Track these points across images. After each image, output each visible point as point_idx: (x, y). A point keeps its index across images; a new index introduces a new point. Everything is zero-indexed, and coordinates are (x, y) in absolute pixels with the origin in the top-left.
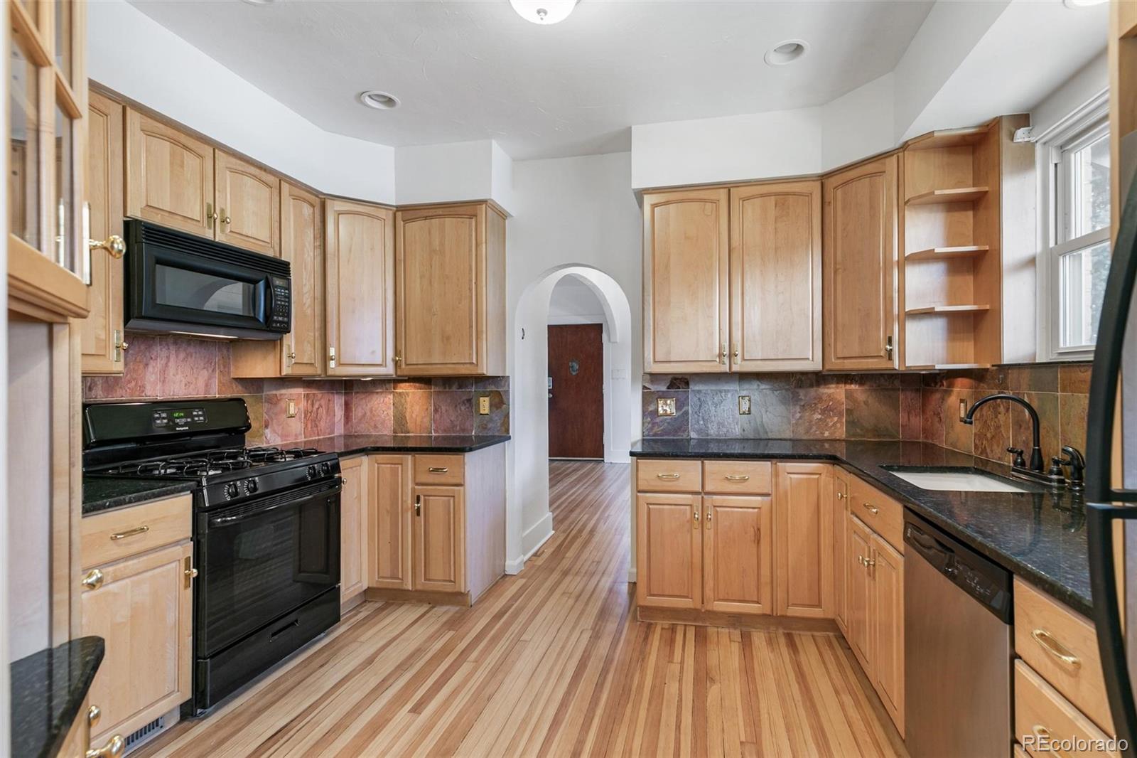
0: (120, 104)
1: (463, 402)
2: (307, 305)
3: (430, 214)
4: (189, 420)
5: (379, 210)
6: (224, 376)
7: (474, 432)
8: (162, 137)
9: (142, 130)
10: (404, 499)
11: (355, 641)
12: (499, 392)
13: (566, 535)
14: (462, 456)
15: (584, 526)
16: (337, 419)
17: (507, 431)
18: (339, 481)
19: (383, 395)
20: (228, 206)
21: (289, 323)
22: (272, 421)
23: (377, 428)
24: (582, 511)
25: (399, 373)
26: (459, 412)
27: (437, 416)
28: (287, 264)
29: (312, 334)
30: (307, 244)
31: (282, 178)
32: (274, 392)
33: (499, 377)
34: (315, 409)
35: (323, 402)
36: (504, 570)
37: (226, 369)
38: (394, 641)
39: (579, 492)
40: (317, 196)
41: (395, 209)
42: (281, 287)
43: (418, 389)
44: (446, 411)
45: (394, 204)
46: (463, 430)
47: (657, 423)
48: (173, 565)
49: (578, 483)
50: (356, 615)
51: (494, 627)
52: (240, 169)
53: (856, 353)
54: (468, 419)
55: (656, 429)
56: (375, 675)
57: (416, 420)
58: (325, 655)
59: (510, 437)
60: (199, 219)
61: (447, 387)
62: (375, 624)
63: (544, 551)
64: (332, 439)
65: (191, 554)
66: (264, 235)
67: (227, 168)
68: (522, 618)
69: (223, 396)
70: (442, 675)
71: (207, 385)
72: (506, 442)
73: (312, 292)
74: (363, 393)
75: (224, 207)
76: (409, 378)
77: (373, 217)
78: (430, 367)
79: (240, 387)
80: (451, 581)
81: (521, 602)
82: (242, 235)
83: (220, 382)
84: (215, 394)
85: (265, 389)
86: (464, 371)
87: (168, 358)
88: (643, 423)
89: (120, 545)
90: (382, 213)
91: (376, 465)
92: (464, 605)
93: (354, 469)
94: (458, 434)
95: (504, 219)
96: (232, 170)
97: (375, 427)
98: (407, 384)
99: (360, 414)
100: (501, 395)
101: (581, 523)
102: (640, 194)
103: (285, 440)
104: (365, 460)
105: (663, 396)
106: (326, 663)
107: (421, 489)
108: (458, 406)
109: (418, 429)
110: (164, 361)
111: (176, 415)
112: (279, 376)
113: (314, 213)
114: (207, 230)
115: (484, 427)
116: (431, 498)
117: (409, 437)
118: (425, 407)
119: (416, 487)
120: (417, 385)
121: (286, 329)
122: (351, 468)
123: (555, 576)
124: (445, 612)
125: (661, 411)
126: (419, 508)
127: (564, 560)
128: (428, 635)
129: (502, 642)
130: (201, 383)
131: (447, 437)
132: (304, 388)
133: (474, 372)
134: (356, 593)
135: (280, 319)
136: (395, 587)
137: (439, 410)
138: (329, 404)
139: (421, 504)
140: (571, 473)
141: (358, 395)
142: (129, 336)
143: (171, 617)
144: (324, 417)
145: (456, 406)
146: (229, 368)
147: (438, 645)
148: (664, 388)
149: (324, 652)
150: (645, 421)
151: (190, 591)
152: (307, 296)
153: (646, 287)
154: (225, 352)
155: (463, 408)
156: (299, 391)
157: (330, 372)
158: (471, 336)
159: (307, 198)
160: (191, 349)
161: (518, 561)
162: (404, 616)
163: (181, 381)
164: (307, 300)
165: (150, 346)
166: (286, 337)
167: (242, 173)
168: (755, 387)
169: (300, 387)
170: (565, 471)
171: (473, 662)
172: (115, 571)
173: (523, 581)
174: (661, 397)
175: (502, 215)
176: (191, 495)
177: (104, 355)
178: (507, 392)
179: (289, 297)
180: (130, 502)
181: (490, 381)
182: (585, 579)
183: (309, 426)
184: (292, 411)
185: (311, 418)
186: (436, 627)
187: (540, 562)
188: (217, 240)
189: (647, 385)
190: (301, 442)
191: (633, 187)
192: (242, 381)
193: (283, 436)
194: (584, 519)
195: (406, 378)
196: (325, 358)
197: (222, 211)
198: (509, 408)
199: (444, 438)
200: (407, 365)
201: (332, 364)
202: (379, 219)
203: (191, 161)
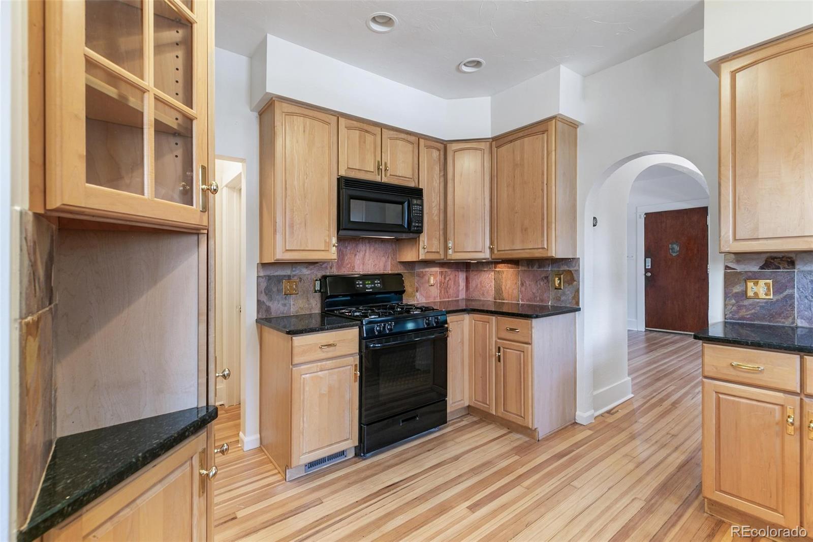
0: (336, 116)
1: (542, 279)
2: (435, 215)
3: (514, 138)
4: (373, 286)
5: (480, 143)
6: (393, 260)
7: (550, 302)
8: (355, 128)
9: (346, 127)
10: (490, 348)
11: (453, 440)
12: (571, 271)
13: (645, 400)
14: (530, 321)
15: (668, 396)
16: (461, 288)
17: (578, 303)
18: (447, 329)
19: (488, 272)
20: (389, 160)
21: (422, 227)
22: (420, 287)
23: (484, 295)
24: (671, 381)
25: (493, 257)
26: (539, 286)
27: (523, 289)
28: (422, 189)
29: (438, 233)
30: (435, 176)
31: (419, 136)
32: (421, 270)
33: (570, 259)
34: (446, 281)
35: (452, 277)
36: (575, 419)
37: (395, 256)
38: (476, 449)
39: (673, 362)
40: (442, 143)
41: (491, 140)
42: (417, 205)
43: (510, 268)
44: (530, 285)
45: (490, 137)
46: (542, 301)
47: (745, 306)
48: (349, 367)
49: (673, 355)
50: (460, 422)
51: (552, 464)
52: (396, 137)
54: (545, 292)
55: (743, 313)
56: (456, 470)
57: (509, 291)
58: (434, 443)
59: (580, 308)
60: (373, 171)
61: (530, 267)
62: (471, 432)
63: (618, 411)
64: (458, 301)
65: (357, 362)
66: (408, 174)
67: (388, 138)
68: (579, 465)
69: (393, 272)
70: (499, 489)
71: (384, 266)
72: (577, 312)
73: (438, 206)
74: (477, 271)
75: (386, 161)
76: (502, 260)
77: (476, 149)
78: (512, 252)
79: (402, 267)
80: (522, 417)
81: (583, 449)
82: (396, 176)
83: (391, 264)
84: (389, 271)
85: (416, 268)
86: (538, 254)
87: (365, 251)
88: (725, 305)
89: (323, 352)
90: (482, 145)
91: (473, 321)
92: (533, 438)
93: (459, 322)
94: (538, 304)
95: (576, 128)
96: (391, 139)
97: (483, 294)
98: (503, 265)
99: (474, 286)
100: (572, 274)
101: (664, 393)
102: (716, 66)
103: (428, 300)
104: (467, 318)
105: (755, 277)
106: (431, 450)
107: (501, 342)
108: (538, 282)
109: (510, 298)
110: (363, 253)
111: (367, 283)
112: (418, 260)
113: (440, 155)
114: (377, 176)
115: (558, 299)
116: (508, 350)
117: (504, 303)
118: (515, 282)
119: (498, 340)
120: (509, 265)
121: (420, 231)
122: (457, 321)
123: (623, 436)
124: (518, 439)
125: (750, 294)
126: (499, 356)
127: (637, 424)
128: (500, 453)
129: (553, 480)
130: (382, 264)
131: (530, 305)
132: (439, 267)
133: (545, 255)
134: (460, 407)
135: (417, 224)
136: (484, 409)
137: (525, 284)
138: (455, 278)
139: (501, 354)
140: (667, 344)
141: (473, 272)
142: (340, 239)
143: (347, 397)
144: (452, 286)
145: (537, 282)
146: (396, 256)
147: (504, 464)
148: (756, 269)
149: (433, 442)
150: (726, 302)
151: (357, 384)
152: (434, 208)
153: (723, 161)
154: (394, 246)
155: (542, 283)
156: (436, 270)
157: (449, 257)
158: (543, 226)
159: (435, 146)
160: (377, 246)
161: (591, 412)
162: (488, 432)
163: (372, 264)
164: (435, 211)
165: (357, 244)
166: (422, 235)
167: (397, 139)
169: (437, 267)
170: (661, 341)
171: (526, 488)
172: (321, 365)
173: (589, 432)
174: (750, 278)
175: (573, 125)
176: (358, 329)
177: (328, 250)
178: (578, 271)
179: (422, 211)
180: (328, 329)
181: (563, 262)
182: (653, 448)
183: (443, 292)
184: (432, 282)
185: (444, 287)
186: (508, 448)
187: (611, 420)
188: (383, 181)
189: (730, 265)
190: (438, 302)
191: (705, 61)
192: (404, 264)
193: (427, 297)
194: (669, 390)
195: (501, 261)
196: (446, 248)
197: (386, 164)
198: (579, 285)
199: (529, 306)
200: (498, 251)
201: (450, 252)
202: (480, 149)
203: (369, 138)
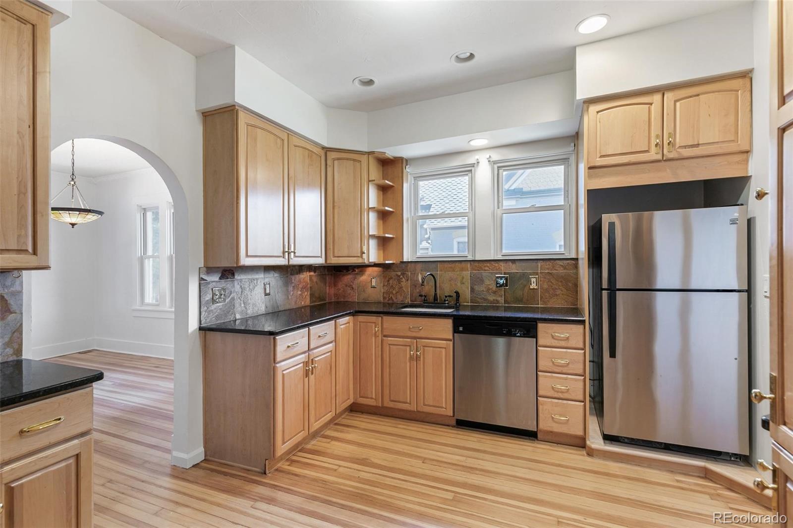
47: (212, 310)
53: (345, 253)
55: (211, 316)
88: (200, 312)
148: (217, 279)
150: (202, 310)
168: (272, 275)
189: (204, 277)
